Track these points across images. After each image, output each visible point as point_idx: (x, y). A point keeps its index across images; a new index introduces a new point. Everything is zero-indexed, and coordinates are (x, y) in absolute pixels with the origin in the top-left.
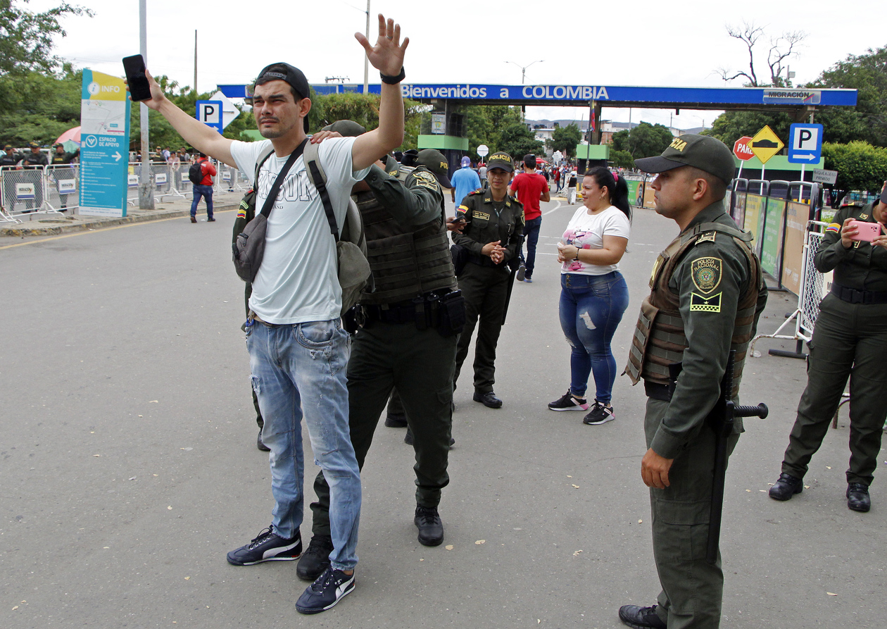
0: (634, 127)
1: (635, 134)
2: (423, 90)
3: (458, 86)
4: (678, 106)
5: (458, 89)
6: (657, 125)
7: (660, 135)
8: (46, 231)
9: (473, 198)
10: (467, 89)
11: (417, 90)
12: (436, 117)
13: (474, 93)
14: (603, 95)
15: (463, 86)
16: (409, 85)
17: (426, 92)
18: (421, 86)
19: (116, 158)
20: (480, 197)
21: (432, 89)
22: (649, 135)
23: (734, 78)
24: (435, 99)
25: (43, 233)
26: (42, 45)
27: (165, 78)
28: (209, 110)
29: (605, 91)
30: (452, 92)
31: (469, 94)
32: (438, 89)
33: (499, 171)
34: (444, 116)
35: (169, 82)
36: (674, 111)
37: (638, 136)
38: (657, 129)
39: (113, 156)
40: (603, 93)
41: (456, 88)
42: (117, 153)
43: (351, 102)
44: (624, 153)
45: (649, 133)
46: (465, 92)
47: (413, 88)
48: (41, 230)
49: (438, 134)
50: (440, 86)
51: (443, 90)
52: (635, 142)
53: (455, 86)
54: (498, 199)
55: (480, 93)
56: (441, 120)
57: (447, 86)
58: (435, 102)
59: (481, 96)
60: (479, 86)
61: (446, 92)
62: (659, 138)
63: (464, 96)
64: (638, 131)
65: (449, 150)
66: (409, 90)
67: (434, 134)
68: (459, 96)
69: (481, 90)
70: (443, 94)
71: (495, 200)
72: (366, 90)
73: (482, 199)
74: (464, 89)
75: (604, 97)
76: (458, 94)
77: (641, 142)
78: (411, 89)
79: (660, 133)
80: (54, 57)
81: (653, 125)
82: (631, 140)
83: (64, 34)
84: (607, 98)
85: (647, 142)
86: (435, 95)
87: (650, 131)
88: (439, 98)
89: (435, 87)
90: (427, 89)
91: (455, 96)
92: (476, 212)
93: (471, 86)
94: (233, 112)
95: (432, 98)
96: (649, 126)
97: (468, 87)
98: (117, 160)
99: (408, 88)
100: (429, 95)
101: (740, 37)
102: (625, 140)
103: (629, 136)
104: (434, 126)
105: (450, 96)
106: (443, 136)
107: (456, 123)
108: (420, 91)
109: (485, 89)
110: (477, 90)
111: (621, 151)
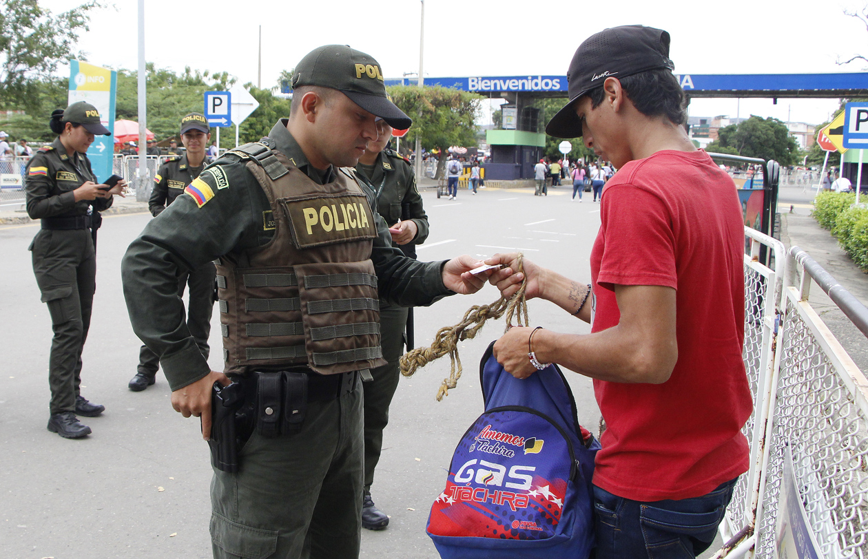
0: (742, 121)
1: (743, 129)
2: (493, 82)
3: (530, 78)
4: (775, 95)
5: (530, 81)
6: (770, 119)
7: (773, 129)
8: (11, 220)
9: (167, 166)
10: (539, 81)
11: (486, 83)
12: (506, 112)
13: (547, 84)
14: (687, 84)
15: (534, 78)
16: (477, 78)
17: (495, 85)
18: (490, 79)
19: (100, 149)
20: (175, 163)
21: (502, 81)
22: (759, 130)
23: (849, 62)
24: (505, 91)
25: (8, 222)
26: (68, 41)
27: (225, 75)
28: (217, 102)
29: (690, 80)
30: (523, 84)
31: (541, 86)
32: (508, 81)
33: (194, 133)
34: (515, 110)
35: (229, 78)
36: (772, 100)
37: (746, 130)
38: (769, 123)
39: (97, 147)
40: (687, 82)
41: (528, 80)
42: (101, 143)
43: (400, 95)
44: (729, 149)
45: (759, 127)
46: (536, 85)
47: (482, 81)
48: (7, 219)
49: (508, 129)
50: (510, 78)
51: (513, 83)
52: (743, 137)
53: (526, 78)
54: (195, 164)
55: (553, 85)
56: (512, 114)
57: (518, 78)
58: (505, 95)
59: (554, 88)
60: (552, 78)
61: (516, 84)
62: (771, 133)
63: (535, 88)
64: (746, 126)
65: (522, 147)
66: (478, 83)
67: (504, 129)
68: (530, 89)
69: (555, 81)
70: (514, 86)
71: (191, 166)
72: (421, 83)
73: (177, 166)
74: (535, 81)
75: (689, 87)
76: (529, 86)
77: (750, 138)
78: (480, 82)
79: (772, 127)
80: (80, 52)
81: (765, 118)
82: (739, 135)
83: (88, 30)
84: (692, 87)
85: (758, 138)
86: (505, 88)
87: (760, 126)
88: (510, 92)
89: (505, 79)
90: (497, 81)
91: (526, 88)
92: (170, 182)
93: (543, 78)
94: (252, 104)
95: (502, 91)
96: (761, 120)
97: (540, 78)
98: (101, 151)
99: (476, 80)
100: (498, 88)
101: (856, 15)
102: (732, 135)
103: (737, 130)
104: (505, 121)
105: (520, 88)
106: (514, 131)
107: (530, 117)
108: (489, 84)
109: (558, 80)
110: (549, 81)
111: (726, 147)
